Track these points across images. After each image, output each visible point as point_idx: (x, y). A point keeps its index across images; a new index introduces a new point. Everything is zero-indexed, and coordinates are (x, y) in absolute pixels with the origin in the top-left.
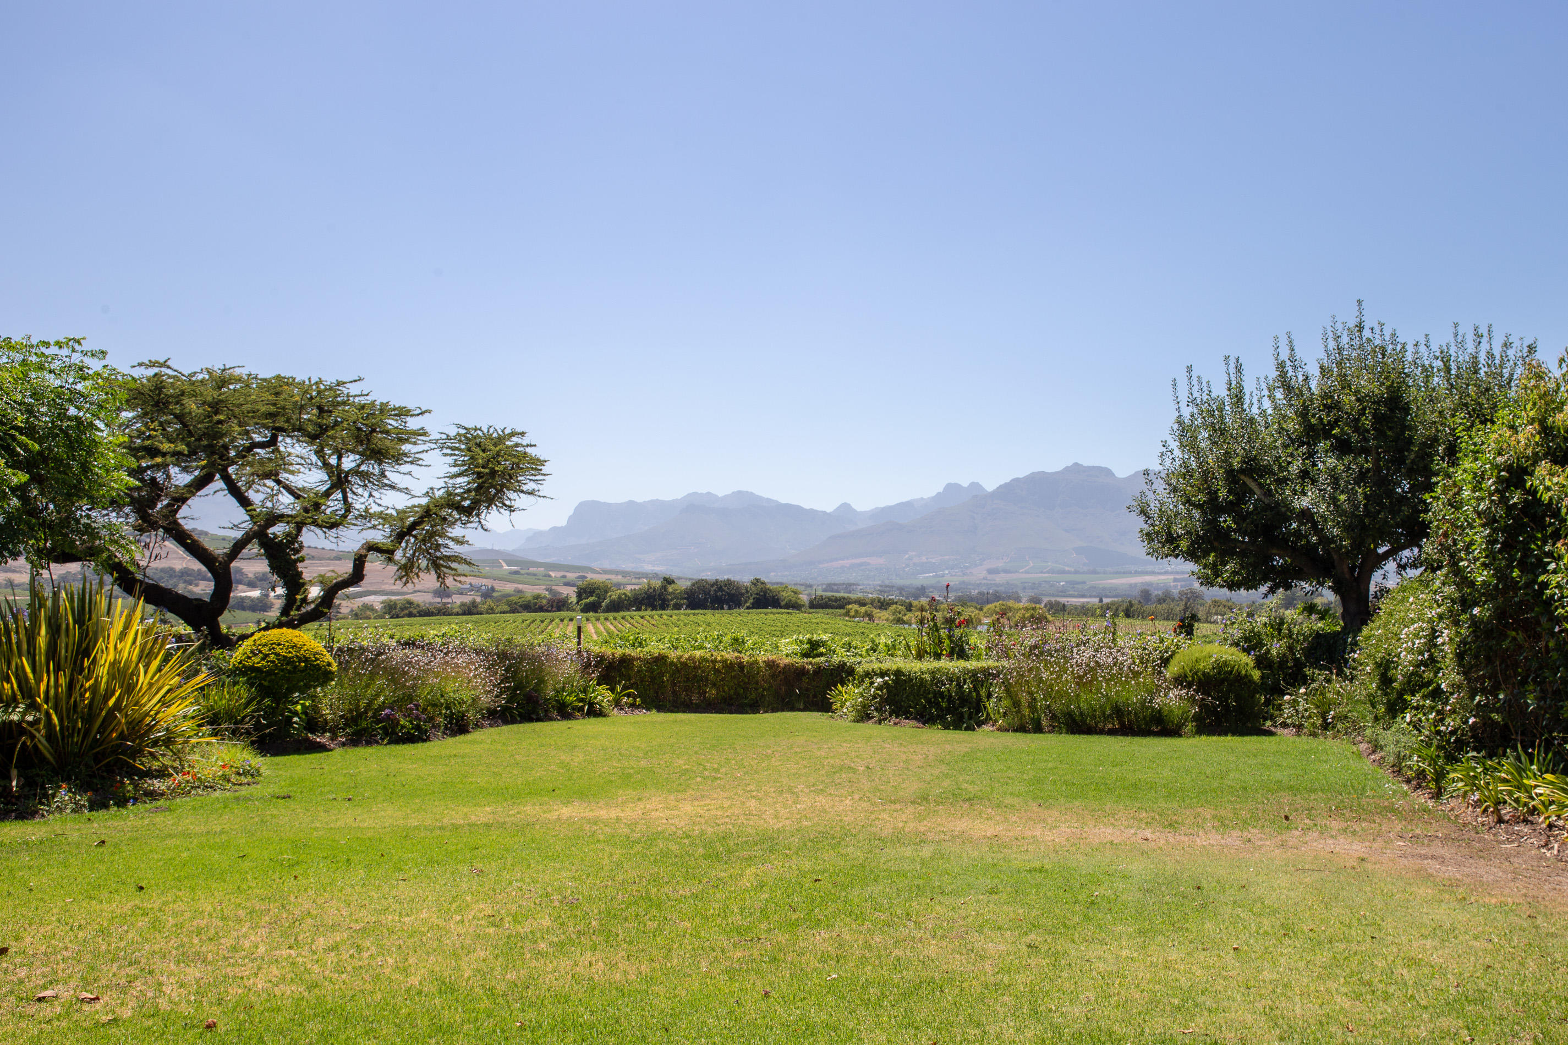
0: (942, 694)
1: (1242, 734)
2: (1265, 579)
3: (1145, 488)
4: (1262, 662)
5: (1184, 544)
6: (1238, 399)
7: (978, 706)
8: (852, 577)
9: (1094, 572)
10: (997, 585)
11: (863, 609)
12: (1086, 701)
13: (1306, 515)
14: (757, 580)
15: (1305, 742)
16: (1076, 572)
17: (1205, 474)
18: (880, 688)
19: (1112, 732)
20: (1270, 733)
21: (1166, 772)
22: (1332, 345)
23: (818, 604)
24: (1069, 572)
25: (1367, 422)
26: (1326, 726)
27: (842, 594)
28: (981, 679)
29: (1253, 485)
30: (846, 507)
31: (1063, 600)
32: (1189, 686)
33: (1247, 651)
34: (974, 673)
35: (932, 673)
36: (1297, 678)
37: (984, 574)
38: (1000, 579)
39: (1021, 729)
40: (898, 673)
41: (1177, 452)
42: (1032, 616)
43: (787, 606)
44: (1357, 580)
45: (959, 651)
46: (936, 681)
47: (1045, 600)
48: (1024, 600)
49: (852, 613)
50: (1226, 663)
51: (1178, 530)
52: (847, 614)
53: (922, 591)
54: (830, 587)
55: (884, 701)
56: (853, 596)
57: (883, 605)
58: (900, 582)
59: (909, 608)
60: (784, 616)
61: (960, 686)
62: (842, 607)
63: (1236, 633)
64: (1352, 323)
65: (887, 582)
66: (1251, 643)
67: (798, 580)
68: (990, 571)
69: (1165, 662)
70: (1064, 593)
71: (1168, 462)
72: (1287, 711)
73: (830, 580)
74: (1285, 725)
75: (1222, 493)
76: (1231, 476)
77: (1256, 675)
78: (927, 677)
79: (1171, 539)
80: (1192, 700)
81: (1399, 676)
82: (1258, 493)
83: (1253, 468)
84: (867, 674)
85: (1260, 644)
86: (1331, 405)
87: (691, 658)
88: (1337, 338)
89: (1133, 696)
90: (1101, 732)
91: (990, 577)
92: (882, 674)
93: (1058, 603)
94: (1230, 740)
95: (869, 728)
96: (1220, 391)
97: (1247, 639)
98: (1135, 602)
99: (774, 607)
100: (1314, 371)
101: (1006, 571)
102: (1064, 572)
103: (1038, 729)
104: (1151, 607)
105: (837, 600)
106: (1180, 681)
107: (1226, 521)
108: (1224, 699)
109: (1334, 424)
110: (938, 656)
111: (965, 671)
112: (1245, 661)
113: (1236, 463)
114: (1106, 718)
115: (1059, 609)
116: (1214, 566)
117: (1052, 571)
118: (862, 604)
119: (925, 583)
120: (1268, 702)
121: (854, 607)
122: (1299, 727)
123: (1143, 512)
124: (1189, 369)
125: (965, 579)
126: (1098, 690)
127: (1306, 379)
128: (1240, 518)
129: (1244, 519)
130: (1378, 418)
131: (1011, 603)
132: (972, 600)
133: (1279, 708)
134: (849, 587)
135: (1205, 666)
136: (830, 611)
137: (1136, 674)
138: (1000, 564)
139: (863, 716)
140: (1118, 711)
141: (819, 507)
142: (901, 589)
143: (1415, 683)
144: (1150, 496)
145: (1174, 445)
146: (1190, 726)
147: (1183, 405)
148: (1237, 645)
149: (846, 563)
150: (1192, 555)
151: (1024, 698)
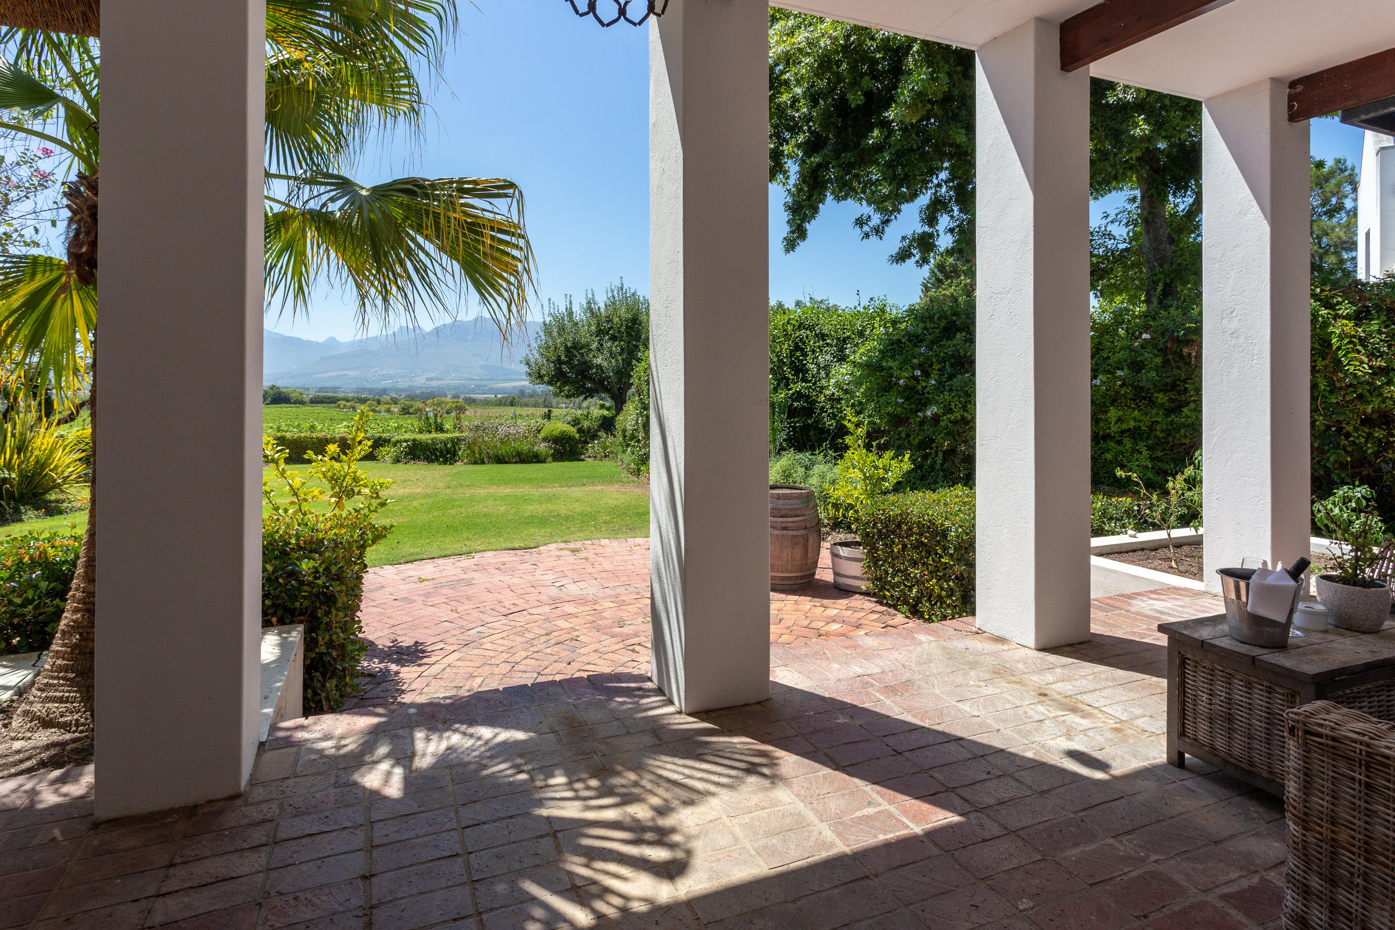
0: (437, 449)
1: (572, 461)
2: (582, 393)
3: (528, 352)
4: (580, 431)
5: (546, 379)
6: (570, 314)
7: (454, 454)
8: (336, 383)
9: (492, 379)
10: (432, 387)
11: (349, 404)
12: (504, 450)
13: (599, 367)
14: (274, 386)
15: (597, 462)
16: (481, 380)
17: (556, 348)
18: (405, 448)
19: (516, 462)
20: (583, 460)
21: (541, 475)
22: (610, 295)
23: (315, 401)
24: (476, 380)
25: (623, 329)
26: (606, 456)
27: (330, 394)
28: (456, 442)
29: (576, 353)
30: (332, 339)
31: (473, 396)
32: (549, 441)
33: (574, 426)
34: (452, 439)
35: (432, 439)
36: (594, 437)
37: (424, 381)
38: (434, 384)
39: (475, 463)
40: (414, 440)
41: (543, 337)
42: (456, 406)
43: (295, 403)
44: (621, 394)
45: (440, 429)
46: (434, 444)
47: (462, 396)
48: (449, 396)
49: (342, 406)
50: (564, 432)
51: (543, 372)
52: (339, 406)
53: (384, 391)
54: (321, 389)
55: (407, 454)
56: (342, 395)
57: (363, 401)
58: (369, 386)
59: (379, 402)
60: (295, 409)
61: (445, 445)
62: (332, 402)
63: (569, 418)
64: (620, 286)
65: (360, 386)
66: (576, 422)
67: (299, 385)
68: (428, 379)
69: (539, 431)
70: (473, 391)
71: (539, 341)
72: (590, 450)
73: (321, 385)
74: (589, 457)
75: (563, 357)
76: (567, 349)
77: (577, 436)
78: (430, 441)
79: (540, 377)
80: (550, 447)
81: (628, 434)
82: (579, 357)
83: (576, 346)
84: (398, 441)
85: (579, 423)
86: (609, 320)
87: (300, 438)
88: (612, 291)
89: (525, 447)
90: (512, 463)
91: (428, 383)
92: (406, 441)
93: (470, 398)
94: (567, 463)
95: (400, 466)
96: (563, 309)
97: (574, 421)
98: (516, 397)
99: (286, 403)
100: (602, 306)
101: (437, 379)
102: (473, 380)
103: (483, 463)
104: (525, 400)
105: (329, 398)
106: (545, 439)
107: (565, 368)
108: (563, 446)
109: (610, 329)
110: (430, 432)
111: (448, 439)
112: (573, 430)
113: (569, 344)
114: (513, 457)
115: (472, 402)
116: (560, 388)
117: (466, 379)
118: (348, 401)
119: (386, 386)
120: (582, 447)
121: (343, 403)
122: (595, 457)
123: (528, 364)
124: (550, 300)
125: (412, 384)
126: (510, 445)
127: (599, 309)
128: (572, 368)
129: (573, 368)
130: (627, 327)
131: (443, 399)
132: (416, 397)
133: (587, 450)
134: (334, 389)
135: (556, 433)
136: (324, 405)
137: (527, 437)
138: (434, 375)
139: (397, 461)
140: (519, 454)
141: (314, 339)
142: (370, 391)
143: (633, 437)
144: (531, 356)
145: (542, 334)
146: (550, 459)
147: (546, 316)
148: (569, 423)
149: (333, 374)
150: (550, 383)
151: (476, 449)
